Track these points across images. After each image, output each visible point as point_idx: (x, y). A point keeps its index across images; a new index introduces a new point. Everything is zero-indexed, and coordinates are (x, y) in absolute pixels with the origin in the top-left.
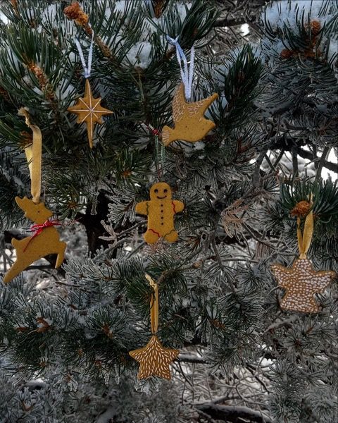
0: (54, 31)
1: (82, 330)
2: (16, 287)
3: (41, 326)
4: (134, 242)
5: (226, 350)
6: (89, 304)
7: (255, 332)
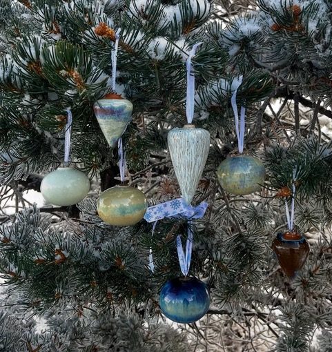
0: (85, 9)
1: (96, 262)
2: (32, 224)
3: (58, 257)
4: (148, 182)
5: (231, 286)
6: (103, 240)
7: (258, 269)
